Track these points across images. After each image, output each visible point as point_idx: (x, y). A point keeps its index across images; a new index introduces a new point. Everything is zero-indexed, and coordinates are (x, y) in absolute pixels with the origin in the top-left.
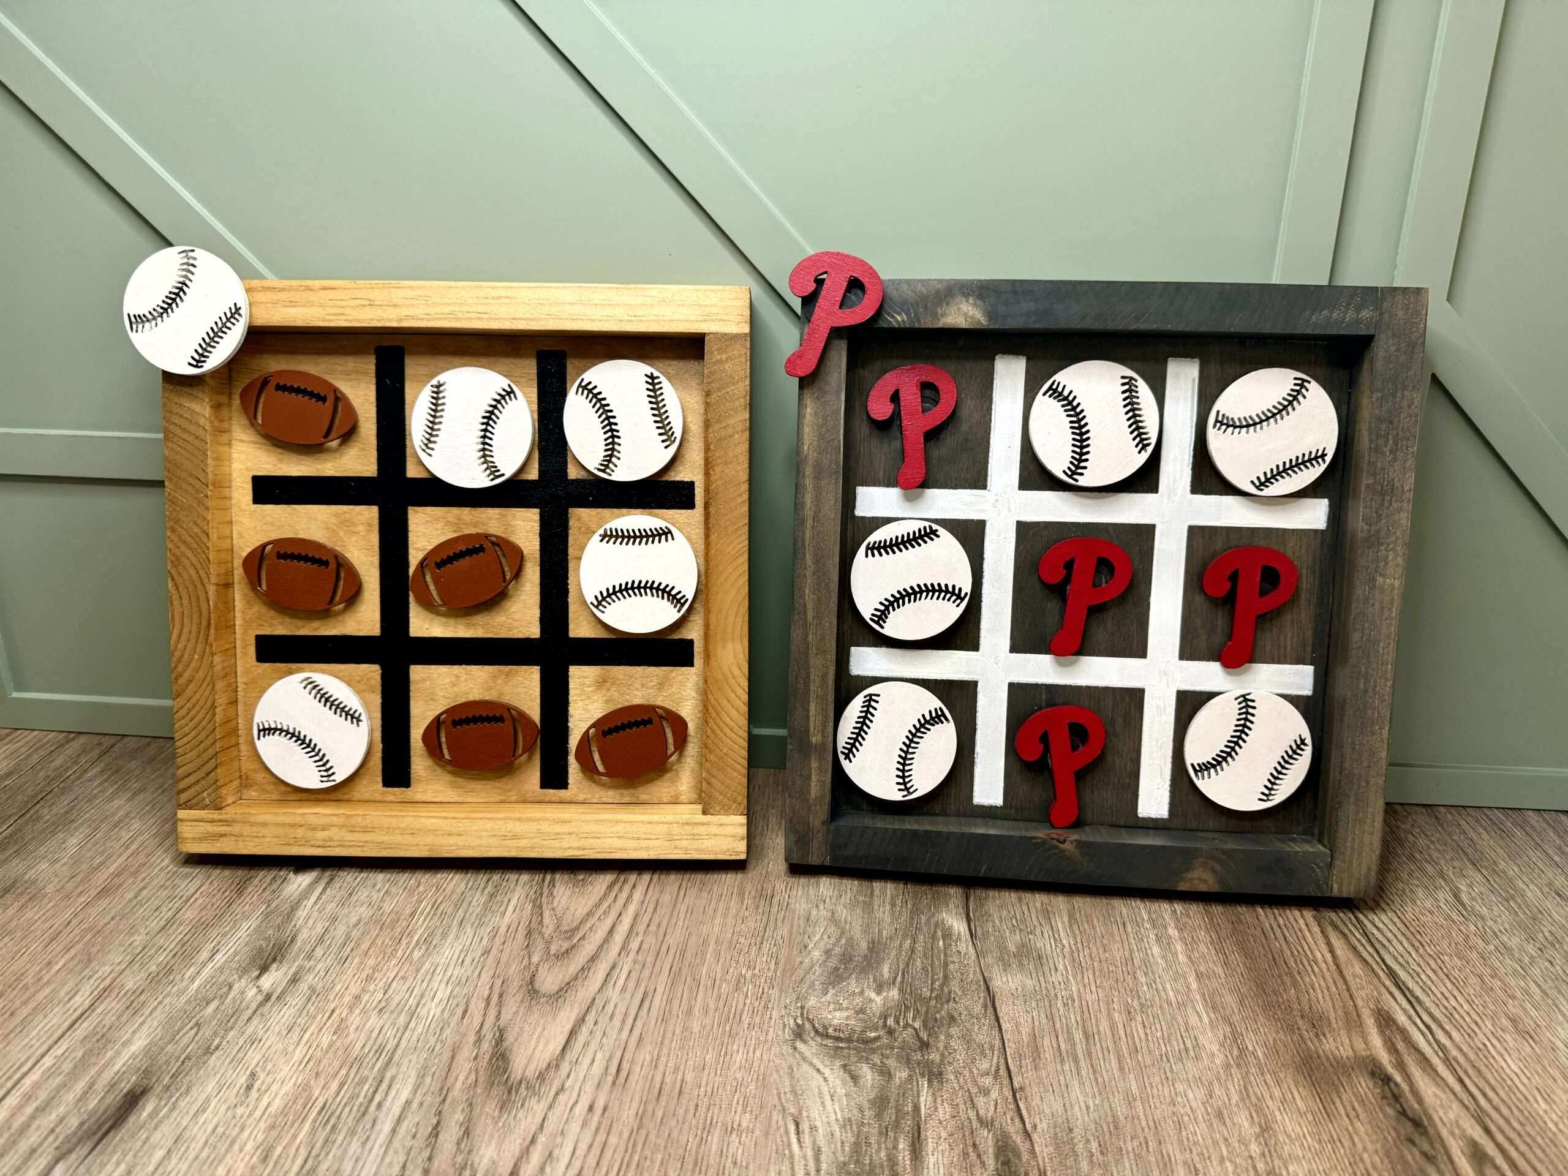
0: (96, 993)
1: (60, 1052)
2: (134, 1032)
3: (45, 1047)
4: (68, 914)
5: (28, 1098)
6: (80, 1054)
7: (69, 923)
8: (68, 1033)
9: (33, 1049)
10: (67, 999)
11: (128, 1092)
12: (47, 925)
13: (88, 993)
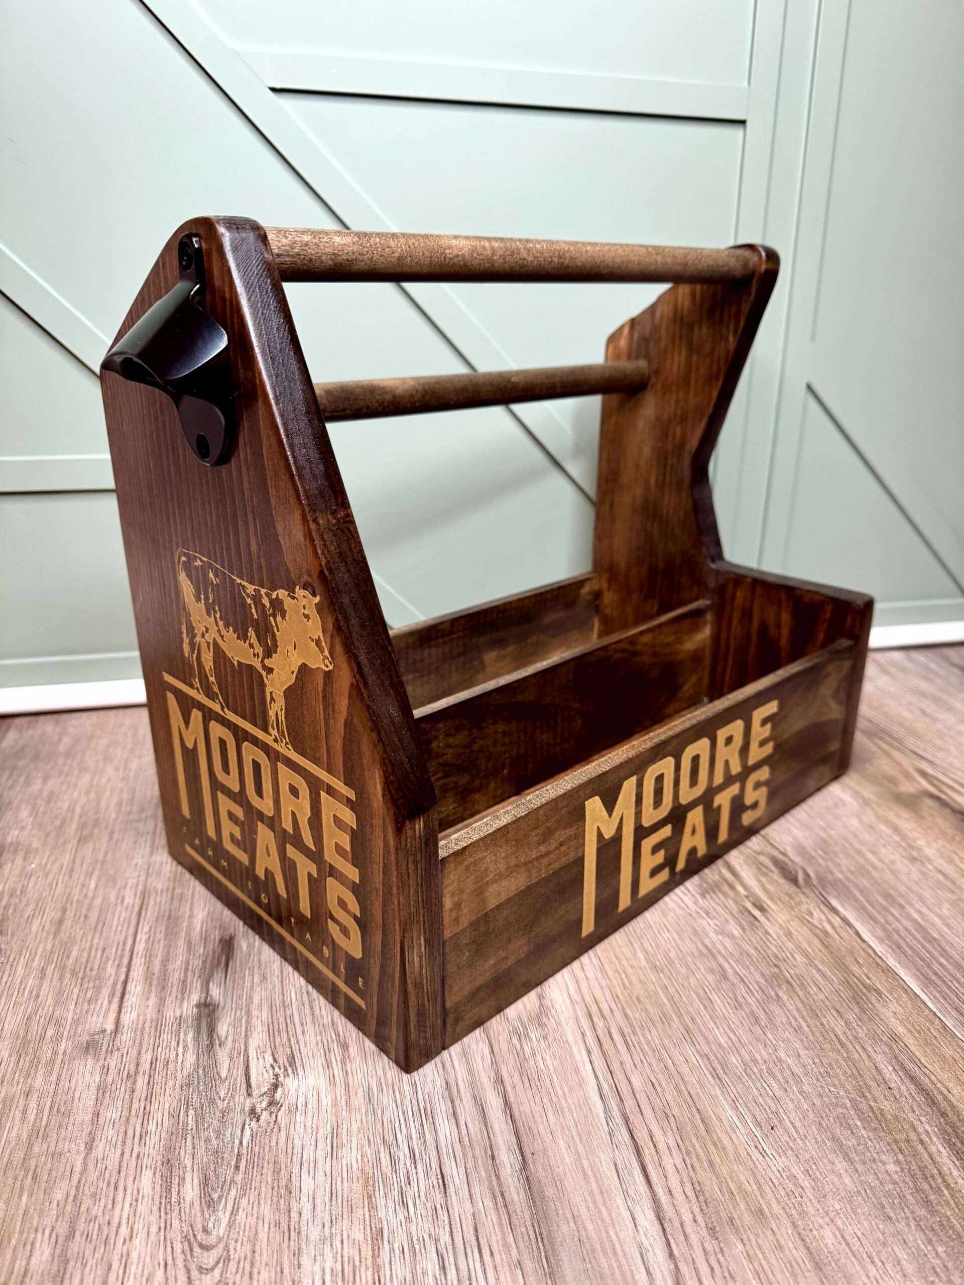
0: (138, 894)
1: (146, 929)
2: (191, 909)
3: (132, 931)
4: (67, 857)
5: (149, 956)
6: (163, 929)
7: (74, 861)
8: (142, 920)
9: (124, 932)
10: (119, 901)
11: (221, 941)
12: (58, 864)
13: (132, 896)
